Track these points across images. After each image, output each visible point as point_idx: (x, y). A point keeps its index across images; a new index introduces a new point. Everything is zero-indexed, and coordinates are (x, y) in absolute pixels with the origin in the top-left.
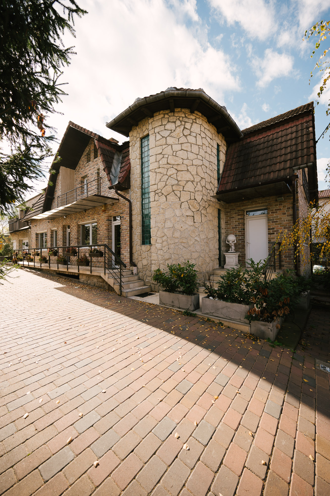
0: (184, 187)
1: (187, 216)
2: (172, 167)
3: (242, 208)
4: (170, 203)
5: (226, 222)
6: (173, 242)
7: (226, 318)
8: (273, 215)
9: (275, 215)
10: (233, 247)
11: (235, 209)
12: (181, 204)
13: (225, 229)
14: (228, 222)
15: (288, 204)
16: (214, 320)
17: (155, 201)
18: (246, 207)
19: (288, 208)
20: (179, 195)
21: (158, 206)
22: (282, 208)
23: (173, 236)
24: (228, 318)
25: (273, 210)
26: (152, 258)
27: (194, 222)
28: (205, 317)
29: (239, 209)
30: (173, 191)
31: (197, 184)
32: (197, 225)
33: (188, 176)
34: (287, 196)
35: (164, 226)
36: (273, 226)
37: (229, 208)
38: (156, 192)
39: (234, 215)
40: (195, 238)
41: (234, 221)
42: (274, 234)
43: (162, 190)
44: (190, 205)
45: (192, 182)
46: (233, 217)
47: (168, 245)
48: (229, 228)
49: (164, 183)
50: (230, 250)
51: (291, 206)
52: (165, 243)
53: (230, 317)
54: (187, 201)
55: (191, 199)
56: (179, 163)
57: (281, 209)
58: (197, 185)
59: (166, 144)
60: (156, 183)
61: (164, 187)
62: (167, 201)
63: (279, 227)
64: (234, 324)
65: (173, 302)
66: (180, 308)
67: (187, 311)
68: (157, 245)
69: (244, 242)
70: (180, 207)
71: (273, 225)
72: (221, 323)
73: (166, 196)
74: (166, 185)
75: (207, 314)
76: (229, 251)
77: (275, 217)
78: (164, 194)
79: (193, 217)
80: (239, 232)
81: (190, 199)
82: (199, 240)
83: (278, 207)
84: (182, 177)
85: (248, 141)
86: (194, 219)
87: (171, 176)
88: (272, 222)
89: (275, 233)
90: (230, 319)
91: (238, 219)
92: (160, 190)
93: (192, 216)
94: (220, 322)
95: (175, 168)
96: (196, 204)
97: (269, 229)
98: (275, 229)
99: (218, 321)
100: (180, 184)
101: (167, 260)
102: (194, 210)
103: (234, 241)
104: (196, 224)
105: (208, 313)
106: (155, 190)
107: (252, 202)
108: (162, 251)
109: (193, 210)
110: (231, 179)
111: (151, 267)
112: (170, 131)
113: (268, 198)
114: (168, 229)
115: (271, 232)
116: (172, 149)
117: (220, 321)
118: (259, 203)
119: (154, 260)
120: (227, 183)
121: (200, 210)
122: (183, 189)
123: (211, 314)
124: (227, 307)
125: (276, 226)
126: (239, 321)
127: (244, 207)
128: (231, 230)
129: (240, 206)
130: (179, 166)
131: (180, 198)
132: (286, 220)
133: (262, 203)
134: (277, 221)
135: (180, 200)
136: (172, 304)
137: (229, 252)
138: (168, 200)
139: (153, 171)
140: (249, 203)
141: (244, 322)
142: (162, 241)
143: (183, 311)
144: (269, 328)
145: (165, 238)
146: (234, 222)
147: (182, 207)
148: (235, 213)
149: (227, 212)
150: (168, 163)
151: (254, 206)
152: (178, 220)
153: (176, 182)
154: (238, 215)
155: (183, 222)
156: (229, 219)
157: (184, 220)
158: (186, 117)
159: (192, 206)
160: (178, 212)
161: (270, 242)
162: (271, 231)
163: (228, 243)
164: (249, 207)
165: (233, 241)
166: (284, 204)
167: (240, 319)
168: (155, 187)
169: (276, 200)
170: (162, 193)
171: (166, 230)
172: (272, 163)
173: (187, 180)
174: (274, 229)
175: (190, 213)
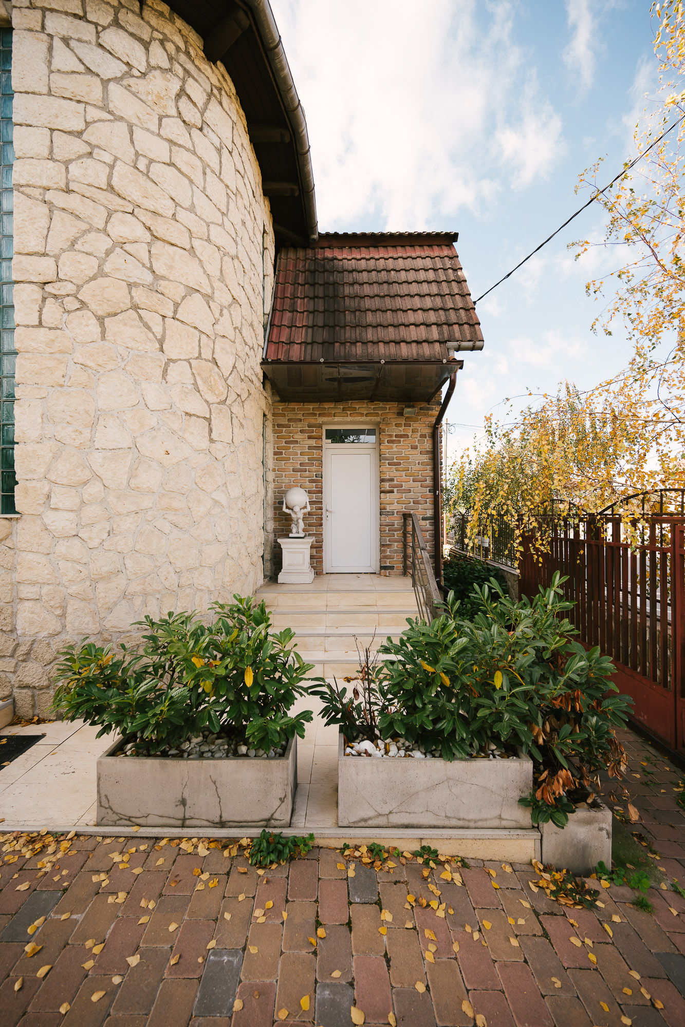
0: (177, 305)
1: (187, 414)
2: (132, 213)
3: (320, 420)
4: (121, 350)
5: (275, 453)
6: (133, 508)
7: (447, 823)
8: (392, 448)
9: (395, 448)
10: (302, 525)
11: (300, 420)
12: (167, 364)
13: (274, 470)
14: (281, 453)
15: (422, 427)
16: (395, 844)
17: (40, 324)
18: (330, 419)
19: (422, 436)
20: (158, 329)
21: (61, 352)
22: (410, 434)
23: (133, 483)
24: (454, 822)
25: (391, 436)
26: (23, 574)
27: (212, 441)
28: (357, 842)
29: (312, 420)
30: (136, 307)
31: (221, 310)
32: (219, 449)
33: (193, 275)
34: (421, 409)
35: (92, 441)
36: (392, 474)
37: (284, 415)
38: (48, 288)
39: (298, 437)
40: (216, 495)
41: (299, 452)
42: (392, 492)
43: (79, 287)
44: (198, 378)
45: (208, 298)
46: (296, 442)
47: (109, 519)
48: (284, 470)
49: (95, 263)
50: (294, 530)
51: (427, 431)
52: (92, 512)
53: (462, 816)
54: (188, 361)
55: (203, 356)
56: (161, 211)
57: (407, 436)
58: (221, 314)
59: (105, 108)
60: (52, 248)
61: (93, 278)
62: (103, 338)
63: (404, 477)
64: (479, 842)
65: (183, 802)
66: (222, 824)
67: (264, 835)
68: (50, 518)
69: (321, 509)
70: (164, 377)
71: (390, 472)
72: (426, 850)
73: (101, 320)
74: (100, 273)
75: (362, 823)
76: (291, 531)
77: (394, 453)
78: (93, 306)
79: (209, 420)
80: (310, 481)
81: (199, 357)
82: (224, 503)
83: (401, 430)
84: (171, 267)
85: (328, 254)
86: (211, 431)
87: (126, 247)
88: (389, 464)
89: (395, 490)
90: (461, 823)
91: (310, 448)
92: (70, 288)
93: (205, 418)
94: (423, 848)
95: (142, 218)
96: (217, 377)
97: (382, 480)
98: (395, 482)
99: (416, 847)
100: (161, 289)
101: (103, 578)
102: (212, 398)
103: (305, 507)
104: (218, 445)
105: (365, 820)
106: (42, 279)
107: (344, 409)
108: (76, 541)
109: (210, 400)
110: (300, 336)
111: (14, 614)
112: (125, 68)
113: (381, 404)
114: (109, 454)
115: (385, 486)
116: (132, 142)
117: (424, 843)
118: (362, 415)
119: (33, 584)
120: (291, 343)
121: (228, 402)
122: (175, 312)
123: (381, 821)
124: (449, 779)
125: (398, 473)
126: (496, 823)
127: (325, 419)
128: (290, 475)
129: (315, 415)
130: (160, 219)
131: (161, 342)
132: (419, 463)
133: (367, 415)
134: (399, 464)
135: (162, 350)
136: (179, 812)
137: (291, 535)
138: (108, 334)
139: (36, 193)
140: (337, 411)
141: (513, 824)
142: (78, 501)
143: (246, 835)
144: (601, 829)
145: (94, 489)
146: (298, 455)
147: (168, 378)
148: (301, 431)
149: (279, 426)
150: (111, 188)
151: (349, 419)
152: (153, 422)
153: (149, 278)
154: (310, 438)
155: (174, 432)
156: (284, 444)
157: (175, 426)
158: (187, 53)
159: (205, 381)
160: (153, 393)
161: (382, 512)
162: (387, 486)
163: (287, 511)
164: (336, 419)
165: (303, 505)
166: (415, 425)
167: (500, 818)
168: (44, 268)
169: (400, 414)
170: (82, 302)
171: (97, 458)
172: (400, 322)
173: (191, 285)
174: (392, 480)
175: (196, 406)
